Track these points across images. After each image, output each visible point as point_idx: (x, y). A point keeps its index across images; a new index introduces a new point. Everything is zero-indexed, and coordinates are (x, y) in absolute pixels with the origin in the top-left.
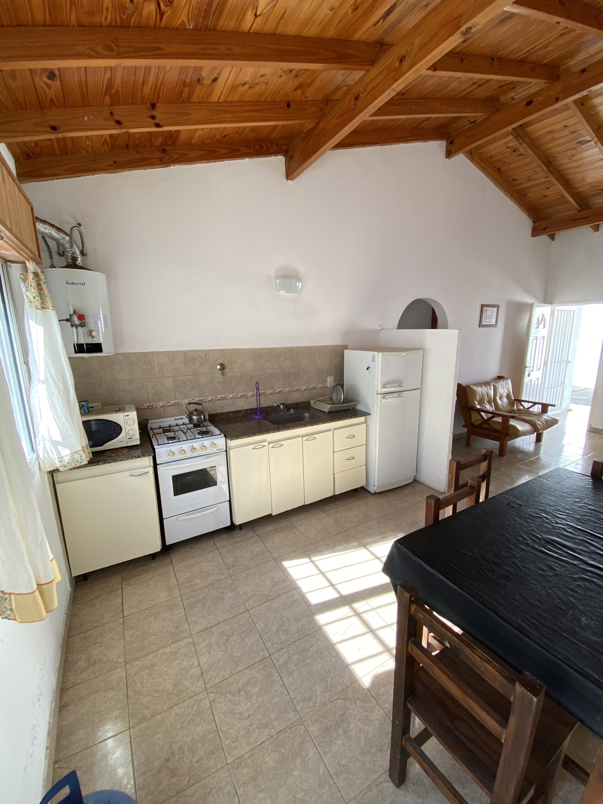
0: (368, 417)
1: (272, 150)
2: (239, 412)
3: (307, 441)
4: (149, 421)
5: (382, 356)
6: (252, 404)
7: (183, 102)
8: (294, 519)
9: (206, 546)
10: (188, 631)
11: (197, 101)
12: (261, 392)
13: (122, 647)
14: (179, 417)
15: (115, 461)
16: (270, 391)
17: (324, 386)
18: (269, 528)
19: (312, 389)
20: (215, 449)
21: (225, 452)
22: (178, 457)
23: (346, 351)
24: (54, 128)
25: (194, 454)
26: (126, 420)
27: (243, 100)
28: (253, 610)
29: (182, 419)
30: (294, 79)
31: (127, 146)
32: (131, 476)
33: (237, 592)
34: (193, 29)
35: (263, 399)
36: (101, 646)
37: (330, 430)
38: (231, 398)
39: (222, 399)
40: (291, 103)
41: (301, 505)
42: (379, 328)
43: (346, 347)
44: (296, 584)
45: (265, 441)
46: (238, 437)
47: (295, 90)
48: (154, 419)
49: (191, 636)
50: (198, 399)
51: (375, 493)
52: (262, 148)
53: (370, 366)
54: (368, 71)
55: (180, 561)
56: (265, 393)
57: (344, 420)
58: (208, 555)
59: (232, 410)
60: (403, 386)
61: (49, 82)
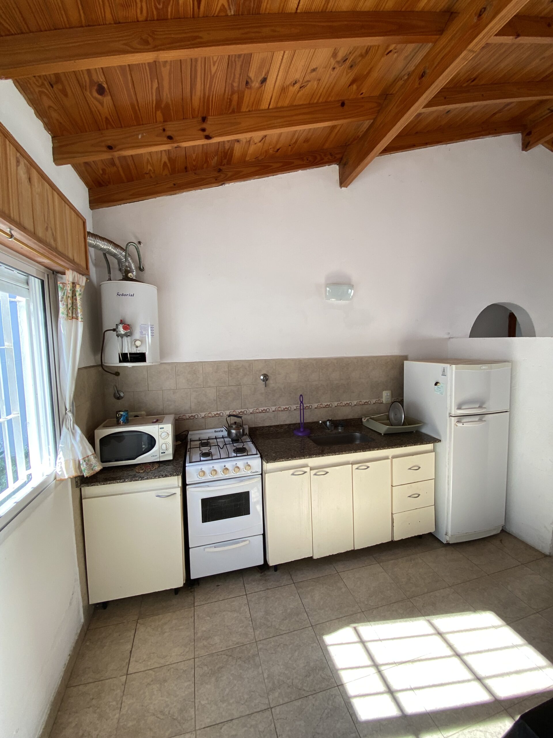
0: (438, 444)
1: (326, 159)
2: (282, 426)
3: (357, 470)
4: (190, 432)
5: (456, 369)
6: (294, 418)
7: (233, 112)
8: (340, 567)
9: (234, 587)
10: (193, 720)
11: (247, 110)
12: (305, 406)
13: (115, 721)
14: (219, 429)
15: (142, 478)
16: (316, 405)
17: (379, 402)
18: (309, 575)
19: (364, 404)
20: (249, 472)
21: (260, 476)
22: (209, 477)
23: (406, 362)
24: (110, 148)
25: (227, 476)
26: (160, 433)
27: (294, 104)
28: (278, 709)
29: (222, 431)
30: (349, 71)
31: (186, 168)
32: (158, 496)
33: (261, 672)
34: (234, 15)
35: (307, 413)
36: (95, 712)
37: (387, 458)
38: (273, 411)
39: (264, 411)
40: (346, 102)
41: (349, 550)
42: (447, 336)
43: (406, 358)
44: (339, 678)
45: (306, 466)
46: (274, 459)
47: (350, 85)
48: (196, 430)
49: (195, 730)
50: (240, 411)
51: (448, 544)
52: (315, 158)
53: (439, 381)
54: (435, 42)
55: (203, 603)
56: (310, 407)
57: (406, 446)
58: (234, 601)
59: (273, 424)
60: (485, 408)
61: (99, 97)
